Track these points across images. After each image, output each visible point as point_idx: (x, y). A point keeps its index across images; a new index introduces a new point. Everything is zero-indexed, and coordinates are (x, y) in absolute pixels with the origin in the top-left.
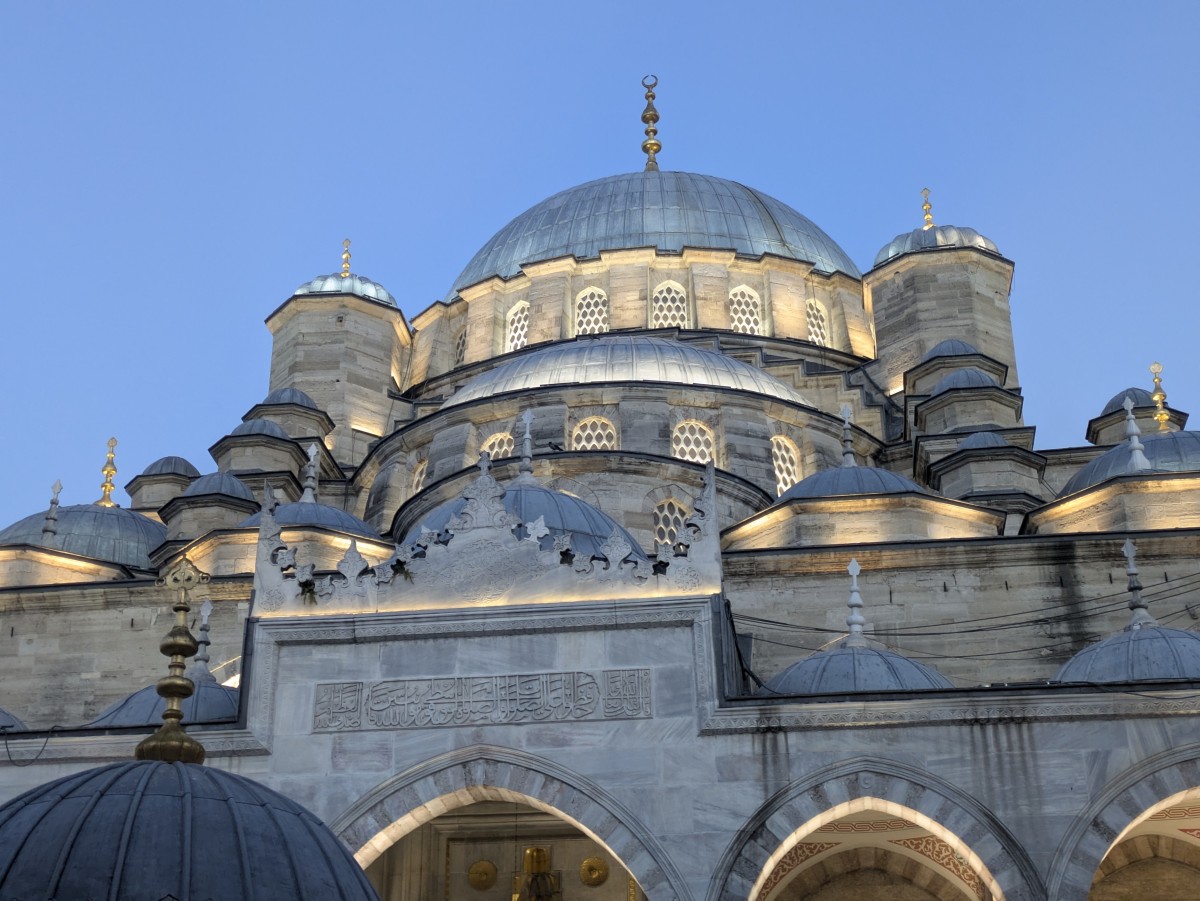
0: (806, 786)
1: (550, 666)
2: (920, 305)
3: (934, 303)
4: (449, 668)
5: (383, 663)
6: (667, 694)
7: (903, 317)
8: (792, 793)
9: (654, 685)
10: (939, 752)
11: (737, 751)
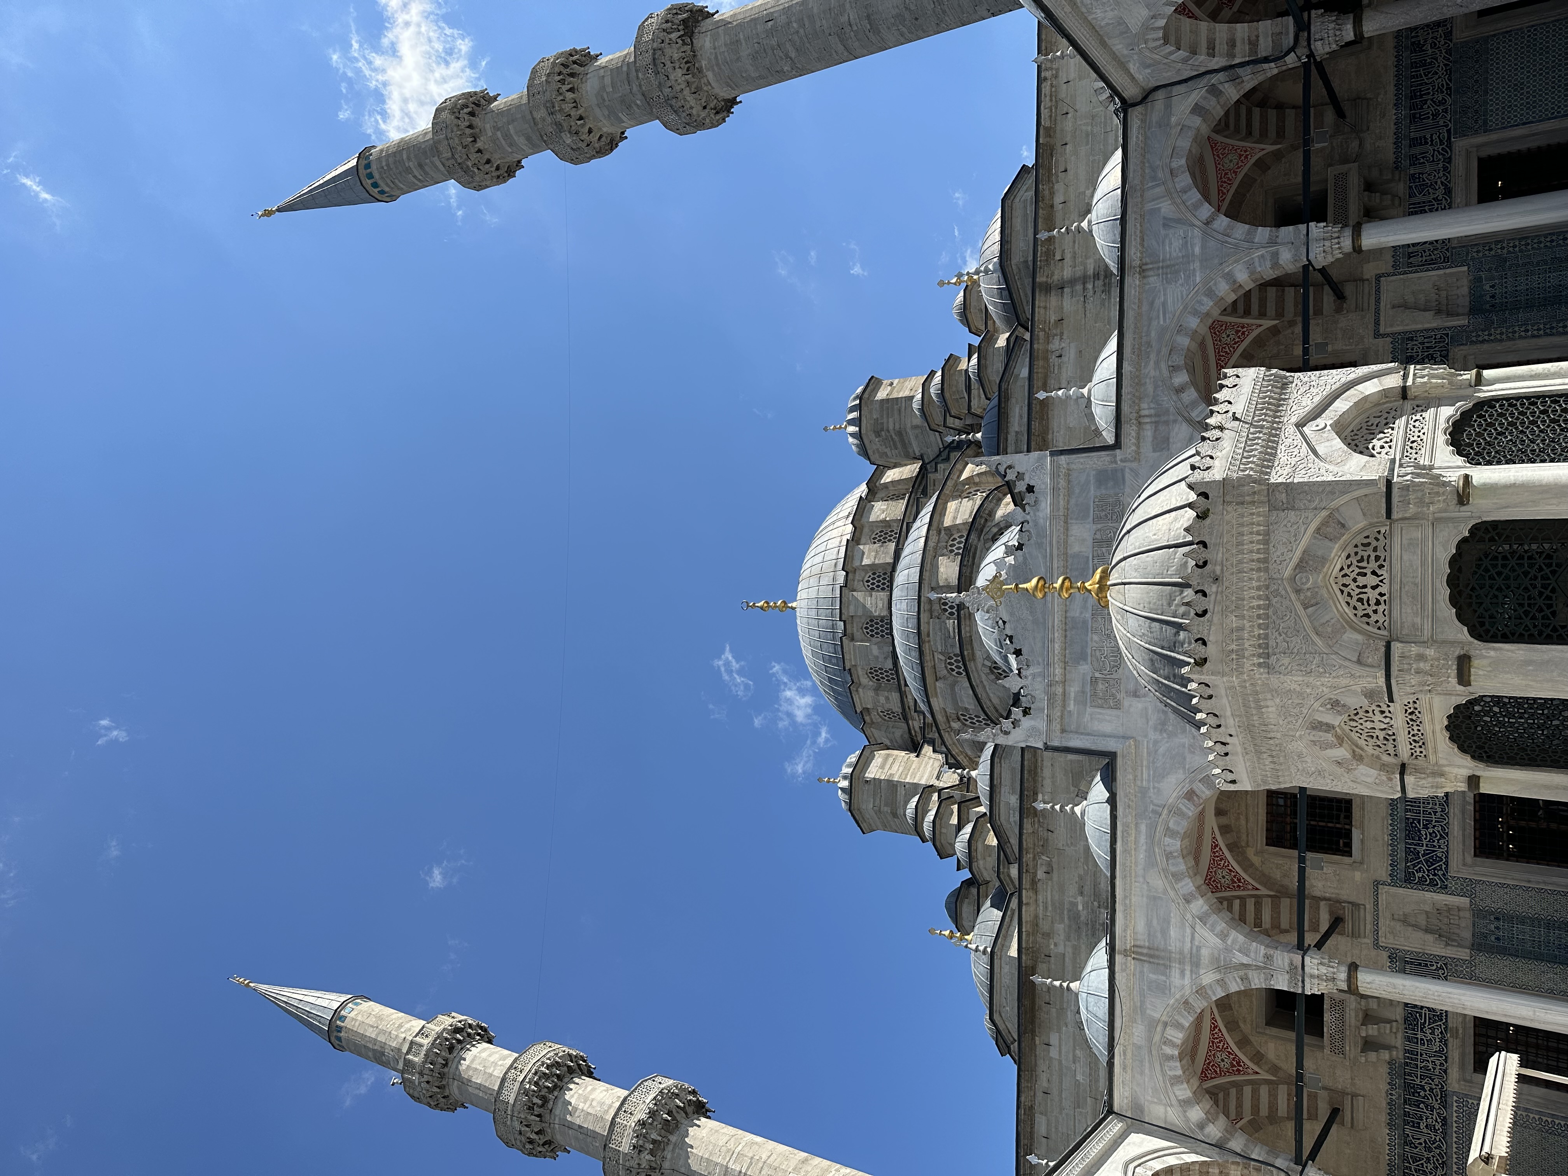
0: (1174, 398)
1: (1088, 557)
2: (891, 427)
3: (891, 420)
4: (1085, 622)
5: (1079, 663)
6: (1111, 484)
7: (896, 438)
8: (1179, 405)
9: (1104, 492)
10: (1158, 317)
11: (1150, 439)
